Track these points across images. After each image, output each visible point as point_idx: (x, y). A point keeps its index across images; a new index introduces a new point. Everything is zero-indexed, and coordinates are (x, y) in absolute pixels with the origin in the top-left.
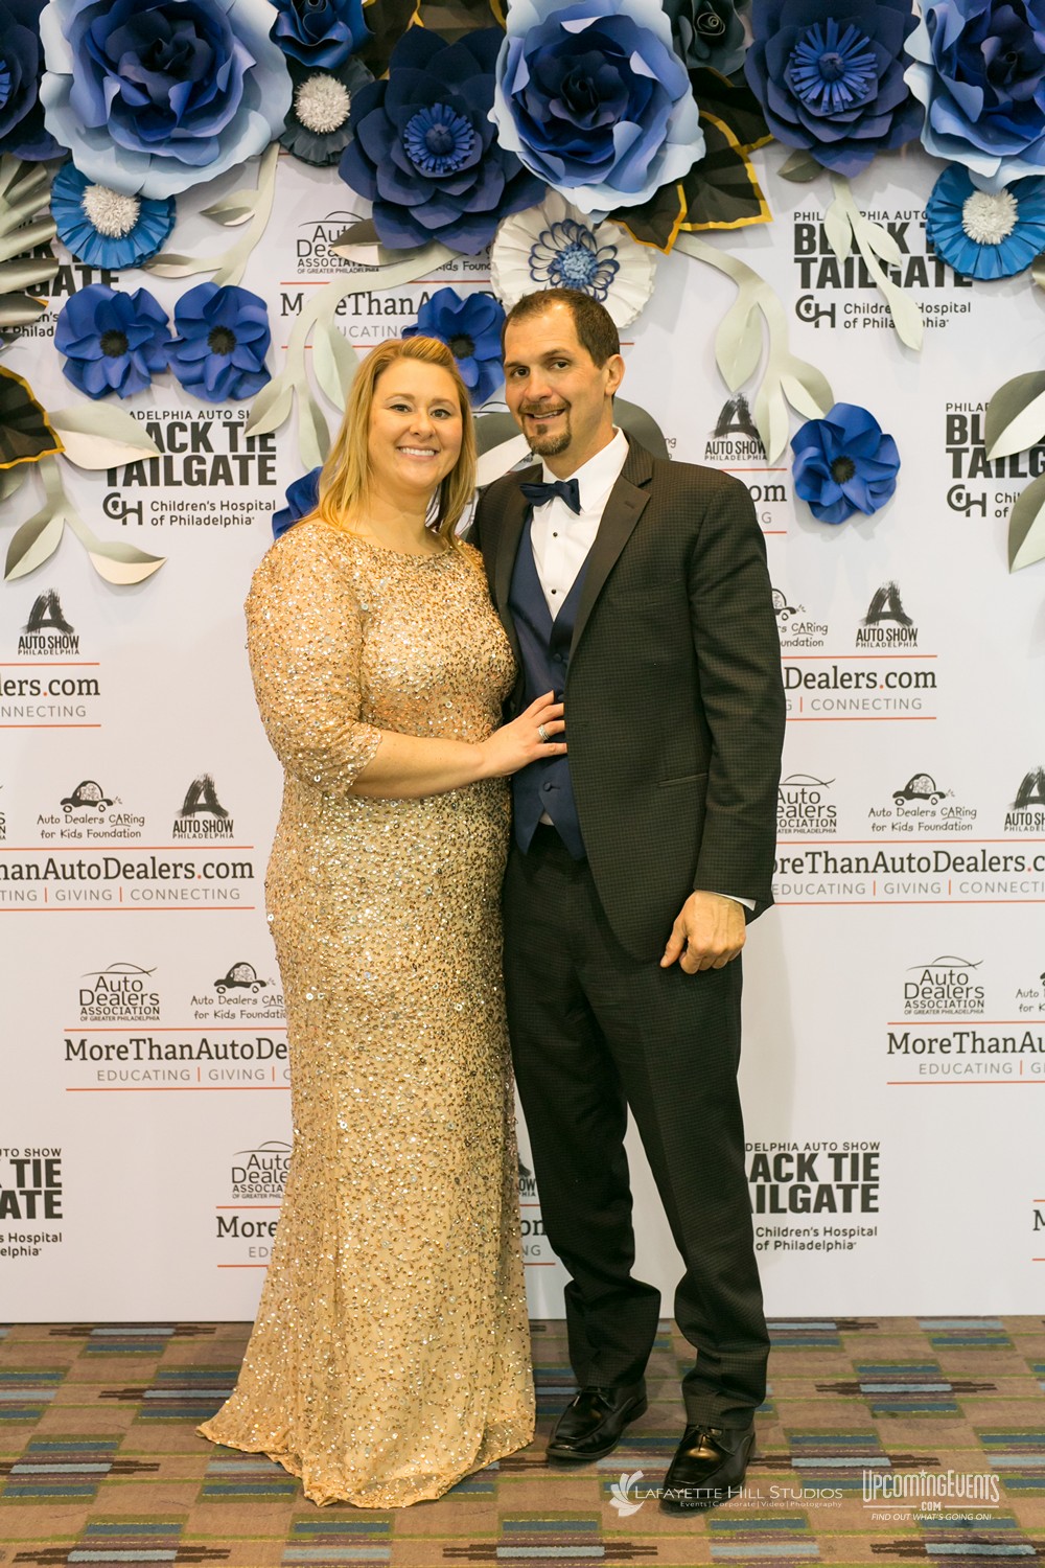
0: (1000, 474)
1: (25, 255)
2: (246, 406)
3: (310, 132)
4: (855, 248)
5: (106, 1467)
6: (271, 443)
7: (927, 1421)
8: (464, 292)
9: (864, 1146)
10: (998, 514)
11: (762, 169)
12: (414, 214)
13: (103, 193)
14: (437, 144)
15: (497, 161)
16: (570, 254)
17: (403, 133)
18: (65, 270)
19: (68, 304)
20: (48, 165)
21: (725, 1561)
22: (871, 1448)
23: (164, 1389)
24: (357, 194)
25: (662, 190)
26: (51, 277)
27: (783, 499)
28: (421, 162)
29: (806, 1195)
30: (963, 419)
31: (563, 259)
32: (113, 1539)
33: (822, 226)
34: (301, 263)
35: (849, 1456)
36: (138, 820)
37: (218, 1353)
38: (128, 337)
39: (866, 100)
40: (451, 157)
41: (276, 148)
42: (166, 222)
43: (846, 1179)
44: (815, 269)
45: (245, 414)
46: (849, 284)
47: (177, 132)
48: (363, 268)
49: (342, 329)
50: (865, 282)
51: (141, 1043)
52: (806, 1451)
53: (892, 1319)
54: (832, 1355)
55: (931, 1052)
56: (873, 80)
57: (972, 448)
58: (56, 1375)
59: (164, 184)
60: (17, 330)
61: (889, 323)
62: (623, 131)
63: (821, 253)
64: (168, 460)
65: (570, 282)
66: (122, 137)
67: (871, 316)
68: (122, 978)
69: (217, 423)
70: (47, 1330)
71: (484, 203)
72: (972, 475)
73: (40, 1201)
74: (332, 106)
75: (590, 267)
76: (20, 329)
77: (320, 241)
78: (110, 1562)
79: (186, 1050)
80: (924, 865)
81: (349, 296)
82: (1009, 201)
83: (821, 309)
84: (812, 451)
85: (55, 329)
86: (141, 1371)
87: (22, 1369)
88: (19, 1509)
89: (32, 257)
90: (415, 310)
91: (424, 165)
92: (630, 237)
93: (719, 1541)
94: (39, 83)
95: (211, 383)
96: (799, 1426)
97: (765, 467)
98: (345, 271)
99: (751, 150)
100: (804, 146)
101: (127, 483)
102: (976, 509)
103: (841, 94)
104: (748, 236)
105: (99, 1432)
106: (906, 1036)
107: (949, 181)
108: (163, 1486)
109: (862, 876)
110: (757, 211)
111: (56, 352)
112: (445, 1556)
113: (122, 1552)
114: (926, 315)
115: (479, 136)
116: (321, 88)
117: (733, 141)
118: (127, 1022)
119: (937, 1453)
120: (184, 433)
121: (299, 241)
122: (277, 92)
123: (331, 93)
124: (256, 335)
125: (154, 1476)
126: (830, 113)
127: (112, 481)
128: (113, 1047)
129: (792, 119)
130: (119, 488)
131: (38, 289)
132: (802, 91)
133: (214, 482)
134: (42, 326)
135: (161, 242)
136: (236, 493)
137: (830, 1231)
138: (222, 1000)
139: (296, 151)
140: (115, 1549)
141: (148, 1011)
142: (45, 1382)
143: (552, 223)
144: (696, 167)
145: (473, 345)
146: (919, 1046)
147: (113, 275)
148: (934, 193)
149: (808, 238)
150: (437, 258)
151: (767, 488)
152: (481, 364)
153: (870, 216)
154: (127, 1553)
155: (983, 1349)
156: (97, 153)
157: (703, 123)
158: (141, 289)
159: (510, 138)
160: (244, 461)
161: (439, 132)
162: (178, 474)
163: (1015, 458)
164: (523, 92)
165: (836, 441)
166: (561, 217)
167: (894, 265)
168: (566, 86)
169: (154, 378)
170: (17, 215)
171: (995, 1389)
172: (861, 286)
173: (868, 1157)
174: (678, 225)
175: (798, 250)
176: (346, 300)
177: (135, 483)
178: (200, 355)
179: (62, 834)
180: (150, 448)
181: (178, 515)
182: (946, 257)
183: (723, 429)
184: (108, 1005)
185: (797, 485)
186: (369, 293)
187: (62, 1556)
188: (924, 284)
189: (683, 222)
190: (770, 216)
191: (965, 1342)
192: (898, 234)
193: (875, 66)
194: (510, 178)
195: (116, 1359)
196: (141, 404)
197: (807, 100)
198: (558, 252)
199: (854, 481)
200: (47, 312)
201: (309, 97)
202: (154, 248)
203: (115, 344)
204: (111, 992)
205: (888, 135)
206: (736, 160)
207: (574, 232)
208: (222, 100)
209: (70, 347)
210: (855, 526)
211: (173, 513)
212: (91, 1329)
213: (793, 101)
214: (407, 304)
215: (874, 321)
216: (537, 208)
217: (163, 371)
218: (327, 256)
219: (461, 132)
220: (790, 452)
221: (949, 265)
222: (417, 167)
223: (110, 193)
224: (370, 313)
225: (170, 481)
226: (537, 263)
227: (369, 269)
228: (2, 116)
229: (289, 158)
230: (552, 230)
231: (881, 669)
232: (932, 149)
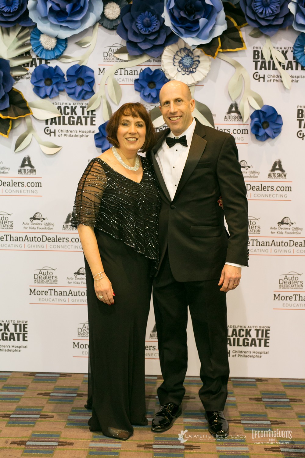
1: (22, 55)
2: (87, 102)
3: (108, 19)
4: (271, 58)
5: (38, 416)
6: (94, 113)
7: (282, 410)
8: (153, 69)
9: (266, 327)
11: (244, 33)
12: (139, 45)
13: (46, 37)
14: (146, 24)
15: (164, 29)
16: (185, 58)
17: (136, 20)
18: (34, 59)
19: (35, 70)
20: (30, 28)
21: (220, 451)
22: (265, 418)
23: (56, 393)
24: (121, 39)
25: (214, 39)
26: (30, 62)
27: (247, 133)
28: (141, 29)
29: (248, 341)
30: (302, 111)
31: (183, 59)
32: (40, 438)
33: (262, 51)
34: (105, 59)
35: (258, 420)
36: (52, 225)
37: (72, 383)
38: (52, 80)
39: (276, 13)
40: (150, 28)
41: (98, 24)
42: (65, 46)
43: (260, 337)
44: (259, 64)
45: (87, 104)
46: (269, 69)
47: (68, 19)
48: (123, 61)
49: (116, 79)
50: (274, 68)
51: (52, 290)
52: (246, 418)
53: (272, 379)
54: (254, 389)
55: (286, 300)
56: (278, 7)
58: (24, 388)
59: (64, 34)
60: (19, 77)
61: (281, 81)
62: (202, 21)
63: (261, 59)
64: (64, 117)
65: (185, 66)
66: (52, 20)
67: (276, 79)
68: (46, 271)
69: (78, 107)
70: (22, 374)
71: (160, 42)
73: (21, 336)
74: (115, 11)
75: (191, 62)
76: (21, 77)
77: (110, 52)
78: (39, 445)
79: (65, 293)
80: (286, 244)
81: (119, 69)
83: (261, 76)
84: (256, 119)
85: (31, 77)
86: (49, 387)
87: (15, 385)
88: (12, 428)
89: (24, 55)
90: (138, 74)
91: (142, 30)
92: (203, 53)
93: (219, 445)
94: (27, 3)
95: (77, 95)
96: (244, 411)
97: (242, 123)
98: (118, 62)
99: (241, 27)
100: (257, 26)
101: (51, 124)
103: (269, 11)
104: (239, 54)
105: (37, 405)
106: (279, 295)
107: (301, 38)
108: (55, 422)
109: (267, 247)
110: (242, 46)
111: (31, 84)
112: (137, 447)
113: (42, 442)
114: (292, 79)
115: (159, 22)
116: (112, 6)
117: (236, 24)
118: (47, 284)
119: (285, 420)
120: (68, 109)
121: (104, 52)
122: (98, 8)
123: (115, 7)
124: (91, 80)
125: (52, 420)
126: (265, 17)
127: (47, 123)
128: (44, 291)
129: (253, 18)
130: (49, 125)
131: (26, 65)
132: (257, 10)
133: (77, 124)
134: (27, 76)
135: (63, 52)
136: (83, 128)
137: (255, 352)
138: (76, 278)
139: (104, 25)
140: (40, 441)
141: (54, 281)
142: (21, 390)
143: (180, 48)
144: (224, 32)
145: (155, 85)
146: (283, 298)
147: (48, 61)
148: (296, 41)
150: (145, 58)
151: (243, 130)
153: (276, 48)
154: (43, 443)
155: (299, 389)
156: (44, 24)
157: (227, 19)
158: (57, 66)
159: (168, 23)
160: (86, 118)
161: (147, 20)
162: (67, 121)
164: (172, 8)
165: (264, 116)
166: (183, 46)
167: (283, 63)
168: (185, 7)
169: (60, 93)
170: (20, 43)
171: (302, 401)
172: (273, 69)
173: (266, 331)
174: (218, 50)
175: (254, 58)
176: (118, 70)
177: (54, 124)
178: (74, 86)
179: (30, 228)
180: (58, 114)
181: (66, 134)
182: (299, 61)
183: (230, 112)
184: (42, 279)
185: (252, 129)
186: (125, 68)
187: (25, 443)
188: (292, 69)
189: (220, 49)
190: (246, 47)
191: (294, 386)
192: (284, 54)
193: (279, 2)
194: (168, 34)
195: (42, 384)
196: (56, 100)
197: (258, 13)
198: (182, 57)
199: (269, 128)
200: (28, 72)
201: (108, 9)
202: (61, 53)
203: (48, 82)
204: (43, 275)
205: (282, 23)
206: (236, 30)
207: (187, 51)
208: (82, 9)
209: (35, 83)
210: (269, 142)
211: (65, 133)
212: (35, 374)
213: (254, 13)
214: (136, 72)
215: (276, 80)
216: (176, 44)
217: (63, 91)
218: (112, 57)
219: (154, 20)
220: (250, 119)
221: (300, 64)
222: (140, 31)
223: (48, 37)
224: (125, 74)
225: (64, 124)
226: (175, 61)
227: (125, 61)
228: (16, 13)
229: (102, 27)
230: (180, 50)
231: (275, 185)
232: (296, 28)
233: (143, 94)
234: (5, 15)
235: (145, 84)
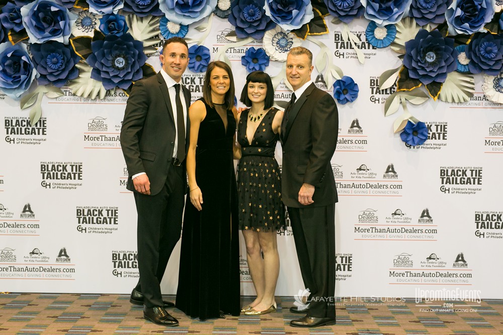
0: (383, 93)
1: (153, 37)
3: (221, 10)
4: (349, 40)
7: (361, 315)
8: (256, 48)
9: (348, 255)
10: (382, 103)
11: (327, 21)
12: (245, 30)
13: (172, 23)
14: (251, 14)
15: (265, 18)
16: (282, 40)
17: (243, 11)
18: (162, 41)
20: (159, 17)
22: (348, 318)
24: (231, 25)
25: (304, 25)
26: (158, 43)
28: (247, 18)
30: (374, 80)
31: (280, 41)
33: (341, 34)
34: (218, 40)
39: (351, 6)
40: (254, 17)
41: (213, 14)
43: (344, 263)
44: (339, 44)
46: (347, 48)
47: (190, 10)
48: (232, 42)
50: (351, 48)
55: (365, 232)
56: (353, 1)
57: (376, 87)
59: (186, 22)
61: (357, 57)
62: (295, 12)
63: (341, 40)
65: (281, 46)
66: (177, 11)
67: (352, 56)
69: (197, 78)
71: (261, 28)
72: (376, 93)
74: (226, 4)
75: (286, 43)
76: (151, 55)
77: (222, 35)
80: (364, 186)
81: (229, 48)
82: (385, 30)
83: (341, 54)
84: (338, 87)
90: (245, 52)
92: (296, 36)
95: (196, 69)
98: (228, 42)
99: (325, 16)
100: (337, 16)
102: (377, 102)
103: (346, 4)
104: (324, 36)
106: (359, 228)
107: (371, 25)
109: (349, 189)
110: (326, 31)
114: (365, 56)
115: (261, 12)
116: (224, 0)
117: (320, 14)
120: (189, 80)
121: (217, 35)
122: (214, 1)
123: (226, 1)
124: (207, 57)
126: (343, 9)
129: (334, 10)
131: (155, 45)
132: (336, 3)
134: (156, 54)
135: (185, 35)
137: (340, 275)
139: (218, 14)
143: (277, 32)
144: (312, 20)
145: (258, 60)
146: (362, 231)
148: (367, 27)
149: (338, 37)
150: (250, 40)
152: (260, 65)
153: (352, 32)
156: (171, 14)
157: (313, 10)
159: (268, 13)
161: (251, 11)
163: (386, 90)
164: (271, 2)
165: (344, 85)
166: (280, 31)
167: (358, 44)
168: (282, 2)
170: (151, 28)
171: (378, 310)
173: (349, 258)
174: (307, 34)
175: (335, 40)
178: (194, 62)
182: (370, 42)
183: (317, 81)
185: (334, 95)
186: (234, 48)
188: (365, 48)
189: (309, 33)
190: (329, 32)
192: (359, 37)
194: (268, 22)
197: (338, 6)
198: (279, 39)
199: (348, 94)
200: (157, 51)
201: (221, 2)
205: (357, 14)
206: (321, 19)
207: (282, 35)
208: (201, 3)
210: (348, 105)
213: (335, 6)
214: (243, 51)
216: (274, 29)
218: (224, 39)
219: (257, 11)
220: (333, 87)
221: (371, 44)
224: (234, 52)
226: (273, 42)
227: (234, 42)
228: (149, 6)
229: (216, 16)
230: (277, 34)
231: (354, 139)
232: (367, 17)
233: (249, 68)
234: (140, 7)
235: (250, 60)
